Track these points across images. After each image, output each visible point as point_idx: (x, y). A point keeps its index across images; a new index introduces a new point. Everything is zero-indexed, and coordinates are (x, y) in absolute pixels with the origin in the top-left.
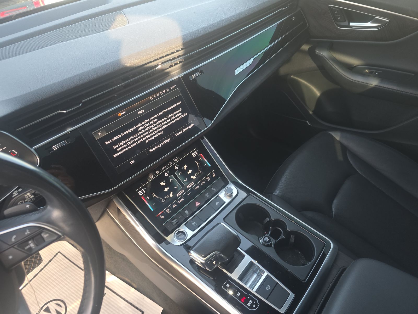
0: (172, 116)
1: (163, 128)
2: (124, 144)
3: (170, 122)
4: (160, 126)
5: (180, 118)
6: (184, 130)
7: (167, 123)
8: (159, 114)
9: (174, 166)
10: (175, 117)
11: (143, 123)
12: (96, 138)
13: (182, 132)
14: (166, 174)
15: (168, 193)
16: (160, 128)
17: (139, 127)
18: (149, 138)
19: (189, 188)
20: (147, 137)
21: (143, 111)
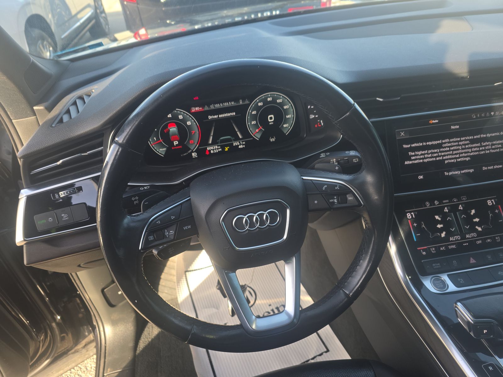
0: (489, 145)
1: (472, 154)
2: (422, 154)
3: (482, 150)
4: (470, 150)
5: (498, 150)
6: (496, 167)
7: (479, 151)
8: (474, 137)
9: (458, 205)
10: (492, 147)
11: (451, 140)
12: (396, 137)
13: (492, 167)
14: (446, 210)
15: (441, 231)
16: (468, 152)
17: (445, 143)
18: (450, 159)
19: (468, 238)
20: (449, 157)
21: (458, 127)
